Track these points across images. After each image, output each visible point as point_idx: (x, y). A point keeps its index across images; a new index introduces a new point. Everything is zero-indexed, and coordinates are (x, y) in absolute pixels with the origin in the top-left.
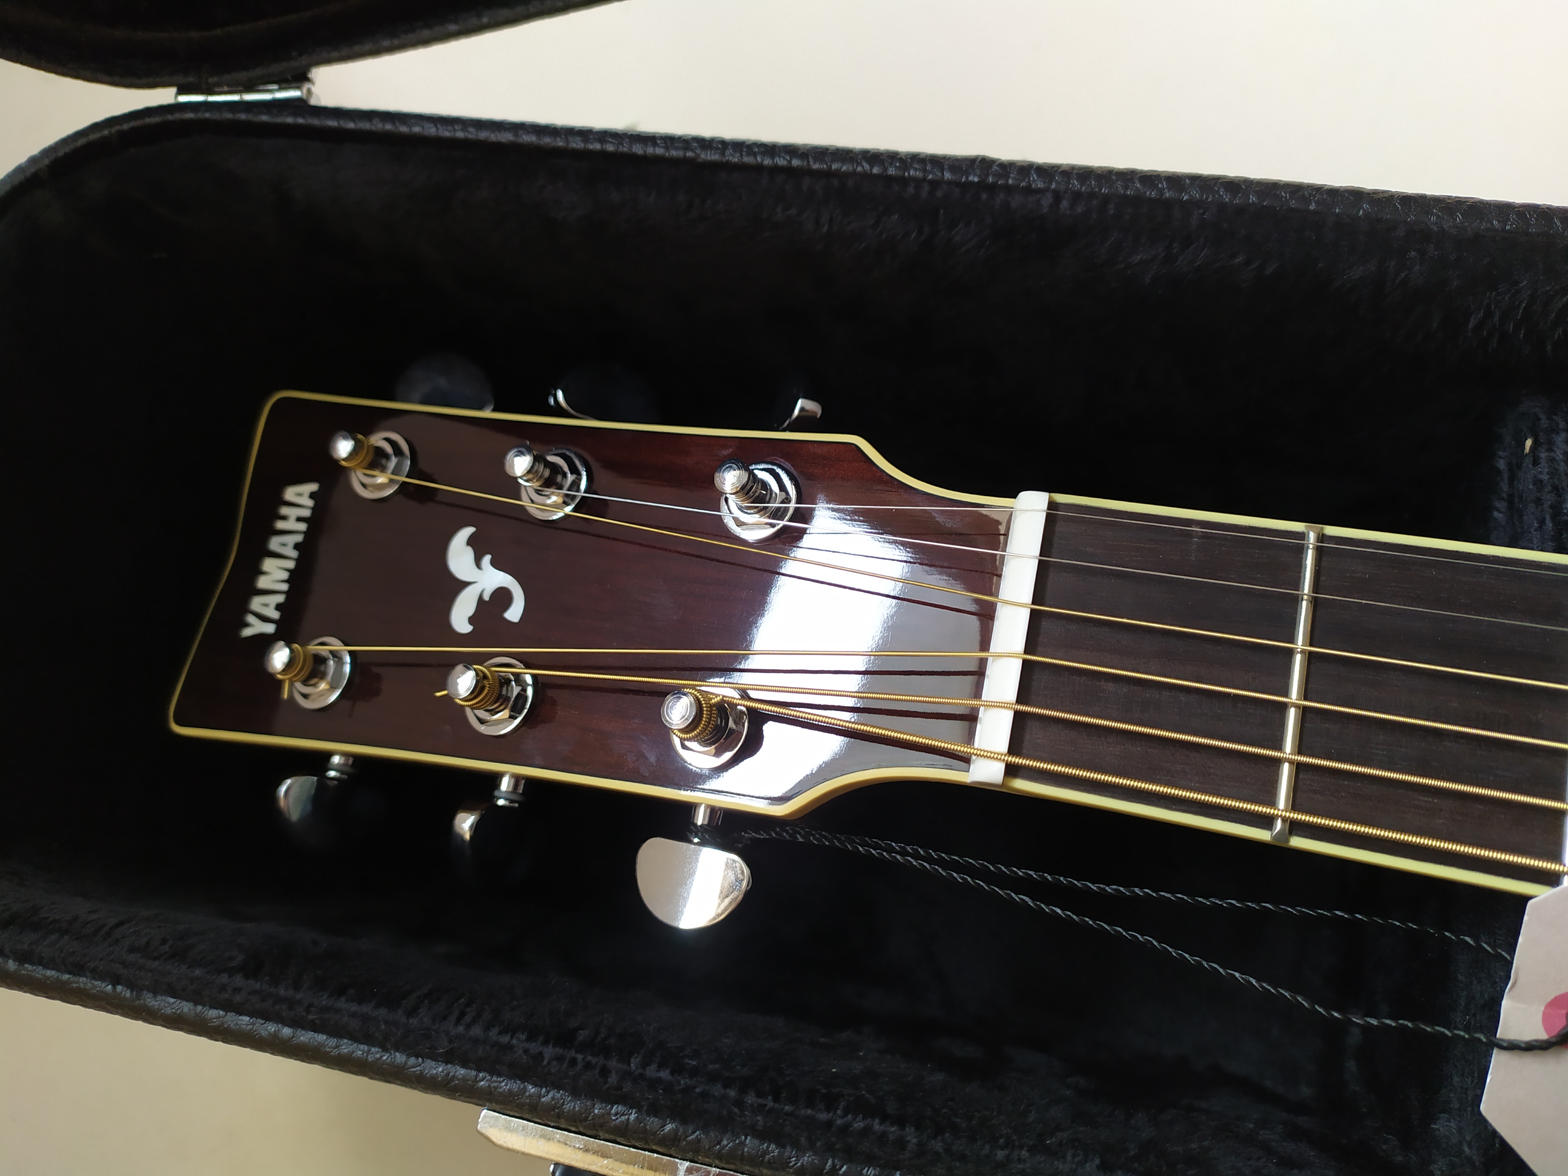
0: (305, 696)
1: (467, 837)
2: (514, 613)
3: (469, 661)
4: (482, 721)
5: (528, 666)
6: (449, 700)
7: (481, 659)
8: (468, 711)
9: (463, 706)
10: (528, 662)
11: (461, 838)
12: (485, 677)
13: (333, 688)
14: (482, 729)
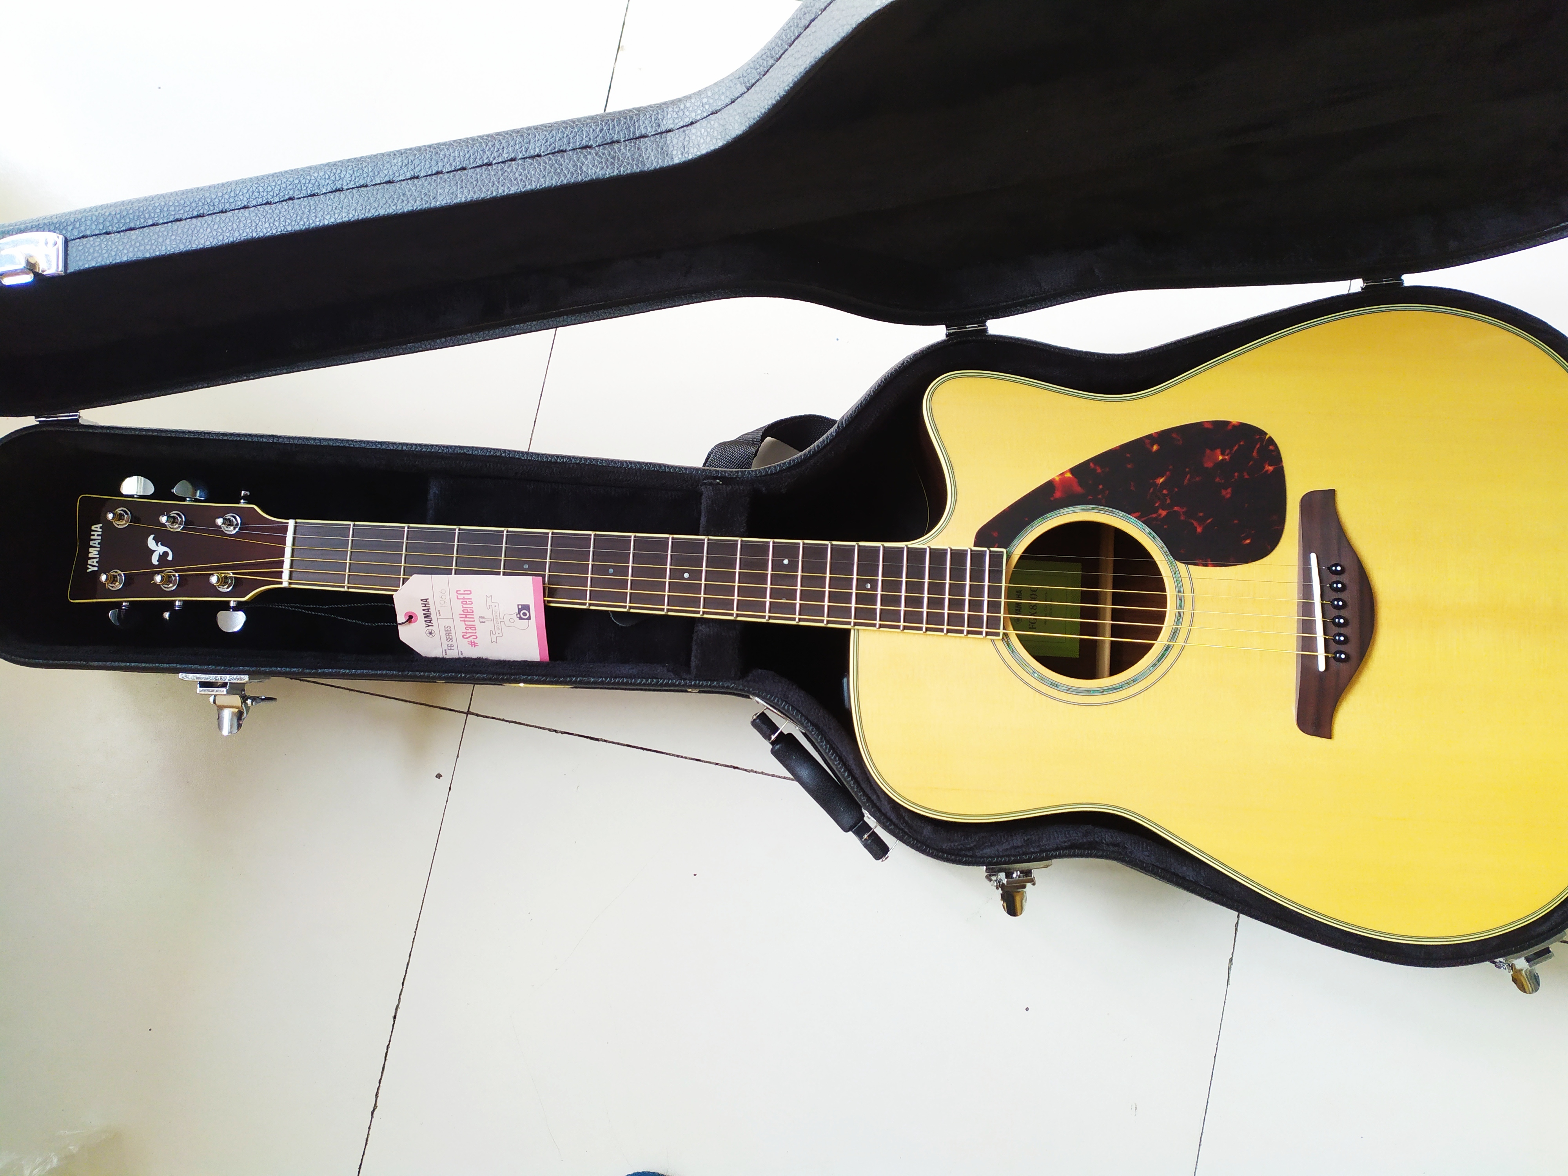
0: (112, 587)
1: (168, 619)
2: (170, 558)
3: (158, 573)
4: (165, 588)
5: (176, 572)
6: (155, 583)
7: (162, 572)
8: (161, 586)
9: (160, 585)
10: (176, 571)
11: (166, 619)
12: (164, 576)
13: (120, 584)
14: (166, 589)
